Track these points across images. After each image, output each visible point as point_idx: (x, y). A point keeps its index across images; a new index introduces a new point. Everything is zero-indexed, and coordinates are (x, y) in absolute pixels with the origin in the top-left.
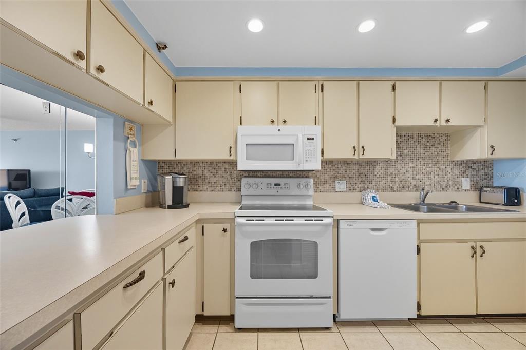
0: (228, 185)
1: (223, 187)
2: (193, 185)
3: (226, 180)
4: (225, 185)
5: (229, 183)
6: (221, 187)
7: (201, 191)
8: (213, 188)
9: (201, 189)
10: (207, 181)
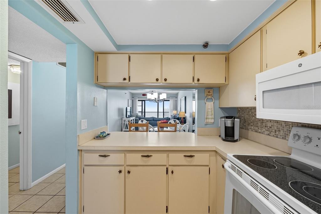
0: (282, 131)
1: (277, 133)
2: (255, 126)
3: (280, 126)
4: (279, 131)
5: (283, 130)
6: (275, 132)
7: (260, 132)
8: (268, 132)
9: (260, 131)
10: (264, 124)
